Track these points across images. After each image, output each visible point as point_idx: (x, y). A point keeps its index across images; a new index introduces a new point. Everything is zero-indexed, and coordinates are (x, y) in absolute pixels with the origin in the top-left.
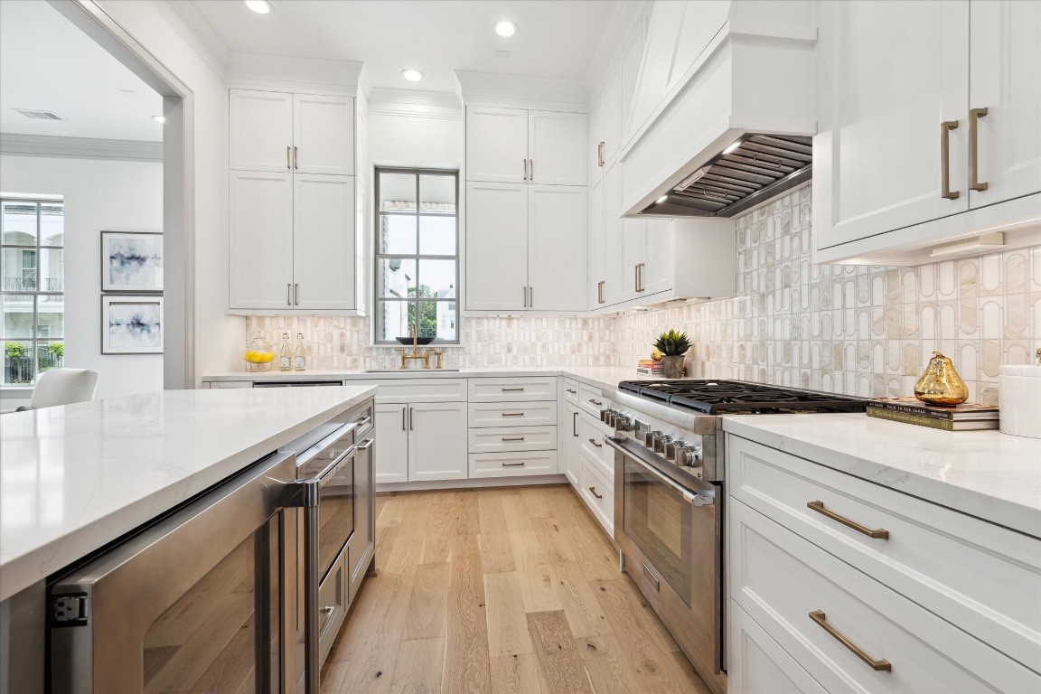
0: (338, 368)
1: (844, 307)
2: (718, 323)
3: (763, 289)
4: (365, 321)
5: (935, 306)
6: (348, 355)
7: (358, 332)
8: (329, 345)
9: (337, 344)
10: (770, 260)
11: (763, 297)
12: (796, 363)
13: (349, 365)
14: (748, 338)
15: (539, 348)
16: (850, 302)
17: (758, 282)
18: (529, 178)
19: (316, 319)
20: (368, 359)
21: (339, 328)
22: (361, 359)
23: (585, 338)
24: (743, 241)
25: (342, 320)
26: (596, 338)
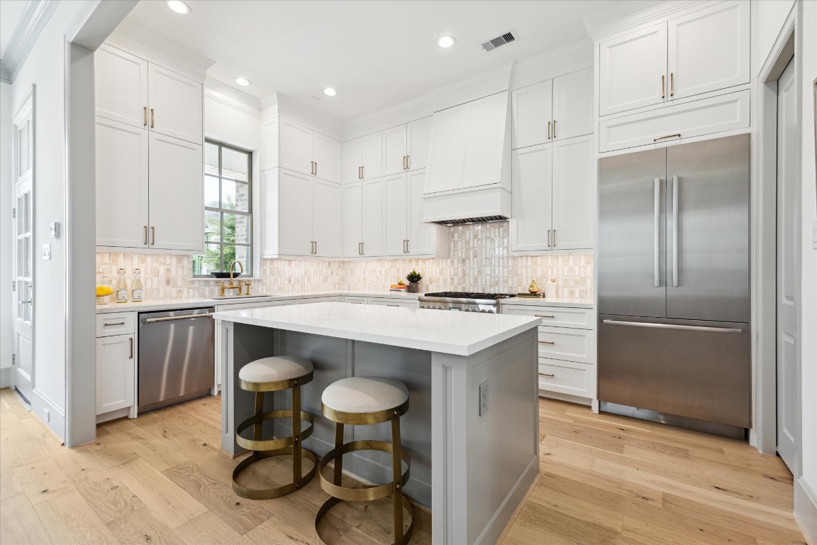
0: (164, 298)
1: (499, 266)
2: (438, 269)
3: (464, 257)
4: (188, 259)
5: (526, 268)
6: (173, 287)
7: (183, 267)
8: (156, 279)
9: (163, 279)
10: (467, 246)
11: (464, 261)
12: (480, 284)
13: (174, 295)
14: (456, 275)
15: (306, 279)
16: (501, 265)
17: (461, 253)
18: (314, 173)
19: (143, 256)
20: (191, 290)
21: (164, 264)
22: (186, 290)
23: (329, 273)
24: (453, 237)
25: (168, 258)
26: (334, 274)
